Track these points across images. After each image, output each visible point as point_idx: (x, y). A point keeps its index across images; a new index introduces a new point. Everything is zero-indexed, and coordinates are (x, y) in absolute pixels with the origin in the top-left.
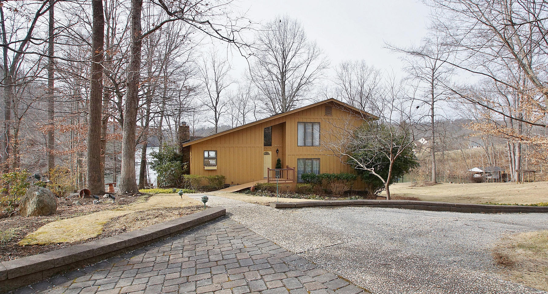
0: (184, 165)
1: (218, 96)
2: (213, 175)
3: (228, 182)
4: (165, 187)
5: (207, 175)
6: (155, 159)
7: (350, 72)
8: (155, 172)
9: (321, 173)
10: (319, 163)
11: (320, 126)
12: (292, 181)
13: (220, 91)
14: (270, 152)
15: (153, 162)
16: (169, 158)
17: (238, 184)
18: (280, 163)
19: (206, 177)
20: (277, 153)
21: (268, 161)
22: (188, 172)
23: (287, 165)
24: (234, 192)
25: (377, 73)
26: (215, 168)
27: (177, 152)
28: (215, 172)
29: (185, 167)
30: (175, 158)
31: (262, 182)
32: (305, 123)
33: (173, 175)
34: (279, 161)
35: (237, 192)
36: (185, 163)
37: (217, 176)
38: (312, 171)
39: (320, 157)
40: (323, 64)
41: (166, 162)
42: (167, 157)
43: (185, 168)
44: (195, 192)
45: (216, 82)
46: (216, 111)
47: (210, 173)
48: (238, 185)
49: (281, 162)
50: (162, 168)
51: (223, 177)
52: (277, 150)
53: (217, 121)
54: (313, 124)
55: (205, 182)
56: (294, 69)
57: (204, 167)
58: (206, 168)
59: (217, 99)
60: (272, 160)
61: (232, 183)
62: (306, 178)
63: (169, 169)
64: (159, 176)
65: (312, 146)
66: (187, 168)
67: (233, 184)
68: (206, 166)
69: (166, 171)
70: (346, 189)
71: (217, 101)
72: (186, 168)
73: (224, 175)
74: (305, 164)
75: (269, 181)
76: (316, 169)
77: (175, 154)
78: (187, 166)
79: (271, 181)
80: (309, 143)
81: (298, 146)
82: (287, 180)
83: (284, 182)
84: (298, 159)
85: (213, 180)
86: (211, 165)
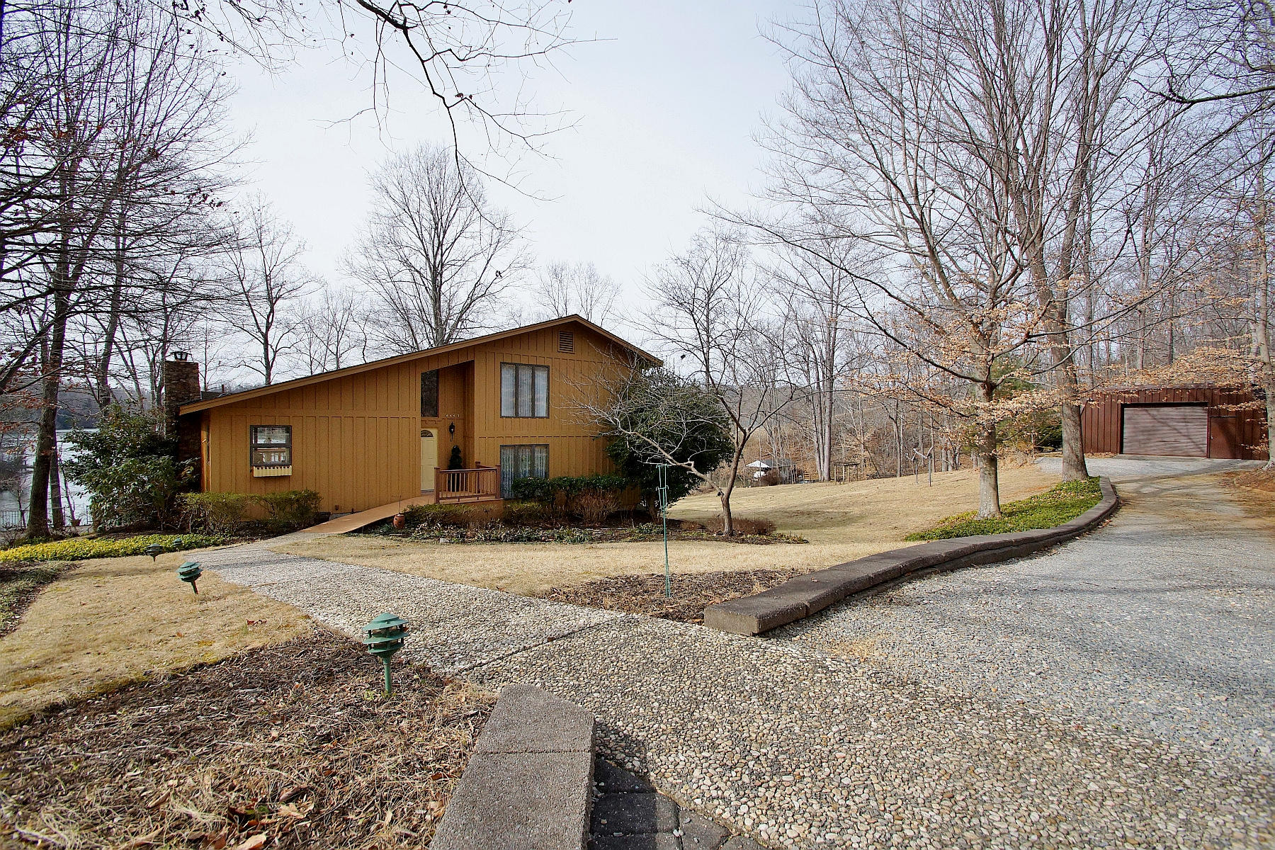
0: (184, 466)
1: (272, 311)
2: (282, 491)
3: (325, 506)
4: (117, 533)
5: (260, 491)
6: (86, 452)
7: (565, 284)
8: (82, 488)
9: (551, 476)
10: (547, 457)
11: (548, 374)
12: (493, 498)
13: (277, 299)
14: (434, 432)
15: (76, 460)
16: (133, 447)
17: (353, 510)
18: (459, 457)
19: (261, 499)
20: (452, 433)
21: (430, 452)
22: (196, 485)
23: (476, 459)
24: (349, 534)
25: (617, 290)
26: (287, 471)
27: (161, 430)
28: (287, 482)
29: (188, 471)
30: (153, 446)
31: (422, 502)
32: (517, 366)
33: (146, 495)
34: (456, 451)
35: (358, 531)
36: (187, 462)
37: (294, 493)
38: (531, 472)
39: (549, 441)
40: (520, 259)
41: (122, 460)
42: (124, 446)
43: (186, 475)
44: (224, 543)
45: (267, 276)
46: (266, 344)
47: (271, 487)
48: (353, 513)
49: (461, 455)
50: (105, 476)
51: (314, 496)
52: (452, 426)
53: (269, 367)
54: (534, 368)
55: (256, 511)
56: (459, 264)
57: (252, 471)
58: (257, 473)
59: (268, 317)
60: (439, 447)
61: (337, 507)
62: (523, 488)
63: (132, 479)
64: (95, 500)
65: (533, 416)
66: (193, 473)
67: (338, 512)
68: (258, 467)
69: (120, 484)
70: (612, 508)
71: (270, 321)
72: (190, 475)
73: (312, 489)
74: (516, 458)
75: (438, 499)
76: (540, 467)
77: (153, 437)
78: (192, 469)
79: (443, 499)
80: (525, 410)
81: (502, 417)
82: (482, 496)
83: (475, 499)
84: (502, 447)
85: (283, 503)
86: (273, 466)
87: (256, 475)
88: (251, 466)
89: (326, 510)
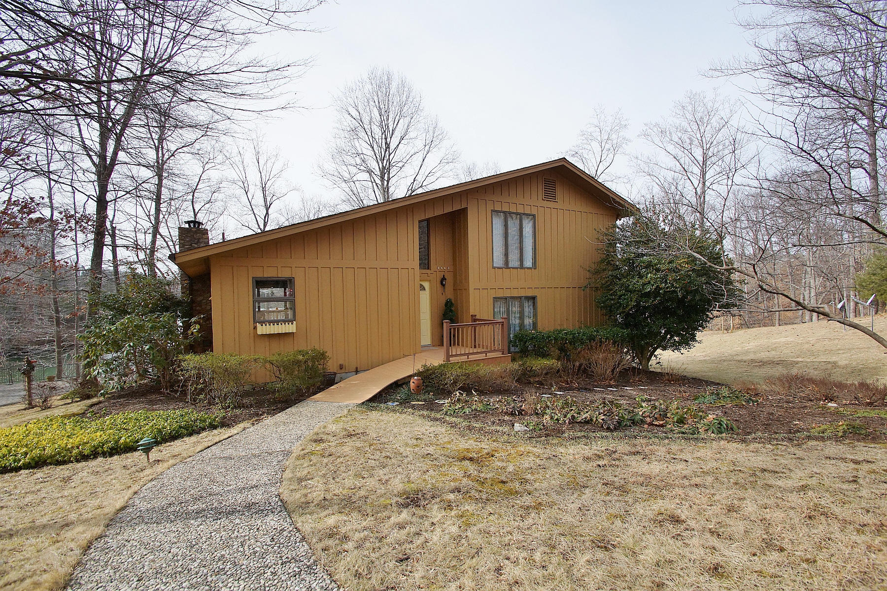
2: (288, 350)
3: (331, 366)
5: (265, 352)
9: (540, 330)
10: (534, 310)
11: (534, 223)
12: (499, 354)
13: (270, 205)
14: (426, 285)
16: (146, 306)
17: (357, 368)
18: (452, 310)
19: (266, 361)
20: (444, 285)
21: (424, 306)
23: (471, 312)
24: (367, 405)
26: (291, 328)
28: (292, 340)
30: (166, 305)
31: (430, 360)
34: (448, 304)
35: (375, 399)
36: (195, 319)
37: (301, 352)
39: (535, 293)
43: (192, 333)
45: (263, 189)
47: (276, 346)
48: (357, 372)
51: (320, 355)
52: (443, 279)
54: (521, 216)
55: (261, 375)
57: (255, 328)
58: (262, 330)
59: (265, 217)
60: (432, 302)
61: (341, 367)
65: (521, 267)
66: (199, 331)
67: (343, 370)
68: (262, 323)
72: (197, 333)
73: (318, 347)
74: (507, 311)
75: (445, 356)
77: (167, 296)
78: (198, 327)
79: (452, 356)
80: (514, 261)
81: (494, 268)
82: (489, 352)
83: (482, 356)
84: (496, 299)
85: (289, 367)
86: (277, 322)
87: (259, 332)
88: (255, 322)
89: (331, 371)
